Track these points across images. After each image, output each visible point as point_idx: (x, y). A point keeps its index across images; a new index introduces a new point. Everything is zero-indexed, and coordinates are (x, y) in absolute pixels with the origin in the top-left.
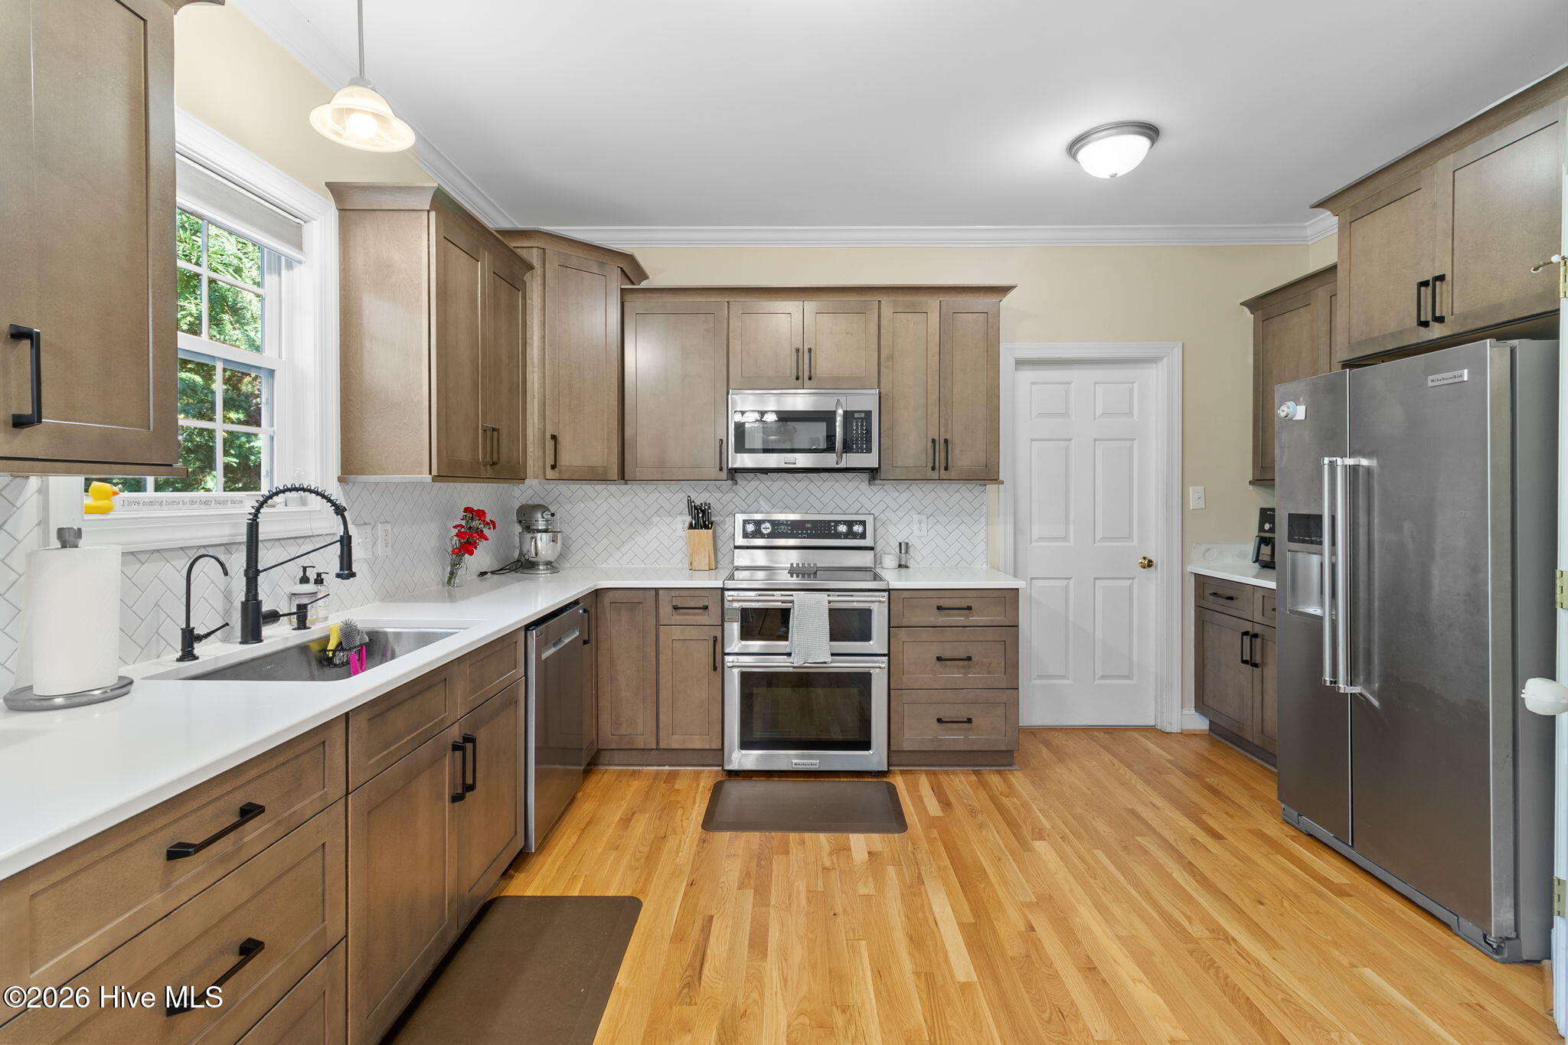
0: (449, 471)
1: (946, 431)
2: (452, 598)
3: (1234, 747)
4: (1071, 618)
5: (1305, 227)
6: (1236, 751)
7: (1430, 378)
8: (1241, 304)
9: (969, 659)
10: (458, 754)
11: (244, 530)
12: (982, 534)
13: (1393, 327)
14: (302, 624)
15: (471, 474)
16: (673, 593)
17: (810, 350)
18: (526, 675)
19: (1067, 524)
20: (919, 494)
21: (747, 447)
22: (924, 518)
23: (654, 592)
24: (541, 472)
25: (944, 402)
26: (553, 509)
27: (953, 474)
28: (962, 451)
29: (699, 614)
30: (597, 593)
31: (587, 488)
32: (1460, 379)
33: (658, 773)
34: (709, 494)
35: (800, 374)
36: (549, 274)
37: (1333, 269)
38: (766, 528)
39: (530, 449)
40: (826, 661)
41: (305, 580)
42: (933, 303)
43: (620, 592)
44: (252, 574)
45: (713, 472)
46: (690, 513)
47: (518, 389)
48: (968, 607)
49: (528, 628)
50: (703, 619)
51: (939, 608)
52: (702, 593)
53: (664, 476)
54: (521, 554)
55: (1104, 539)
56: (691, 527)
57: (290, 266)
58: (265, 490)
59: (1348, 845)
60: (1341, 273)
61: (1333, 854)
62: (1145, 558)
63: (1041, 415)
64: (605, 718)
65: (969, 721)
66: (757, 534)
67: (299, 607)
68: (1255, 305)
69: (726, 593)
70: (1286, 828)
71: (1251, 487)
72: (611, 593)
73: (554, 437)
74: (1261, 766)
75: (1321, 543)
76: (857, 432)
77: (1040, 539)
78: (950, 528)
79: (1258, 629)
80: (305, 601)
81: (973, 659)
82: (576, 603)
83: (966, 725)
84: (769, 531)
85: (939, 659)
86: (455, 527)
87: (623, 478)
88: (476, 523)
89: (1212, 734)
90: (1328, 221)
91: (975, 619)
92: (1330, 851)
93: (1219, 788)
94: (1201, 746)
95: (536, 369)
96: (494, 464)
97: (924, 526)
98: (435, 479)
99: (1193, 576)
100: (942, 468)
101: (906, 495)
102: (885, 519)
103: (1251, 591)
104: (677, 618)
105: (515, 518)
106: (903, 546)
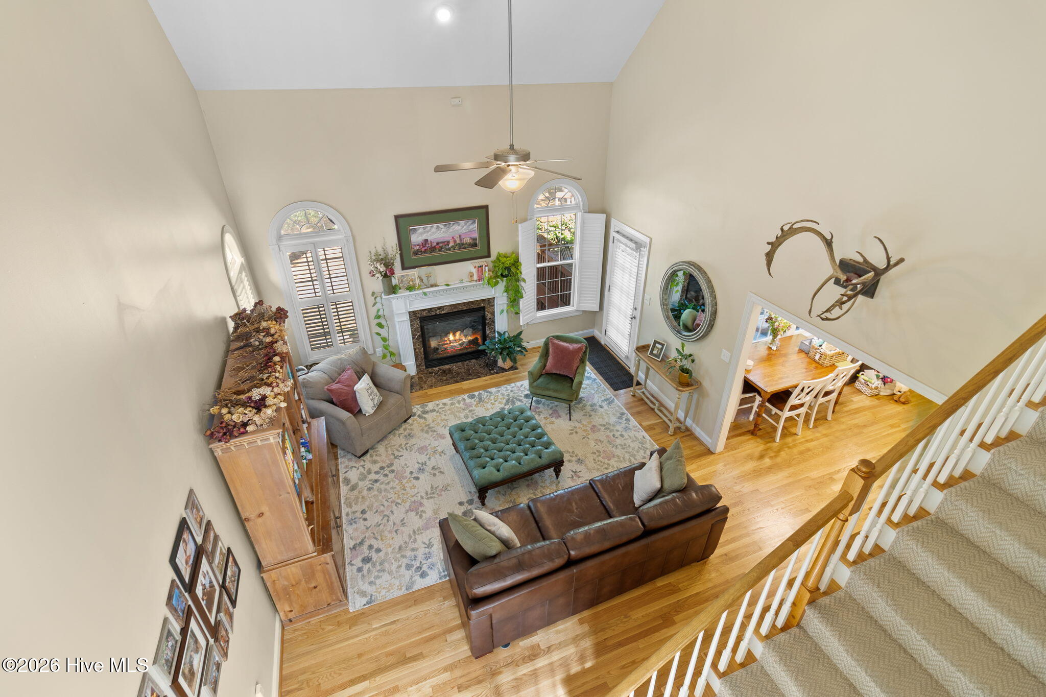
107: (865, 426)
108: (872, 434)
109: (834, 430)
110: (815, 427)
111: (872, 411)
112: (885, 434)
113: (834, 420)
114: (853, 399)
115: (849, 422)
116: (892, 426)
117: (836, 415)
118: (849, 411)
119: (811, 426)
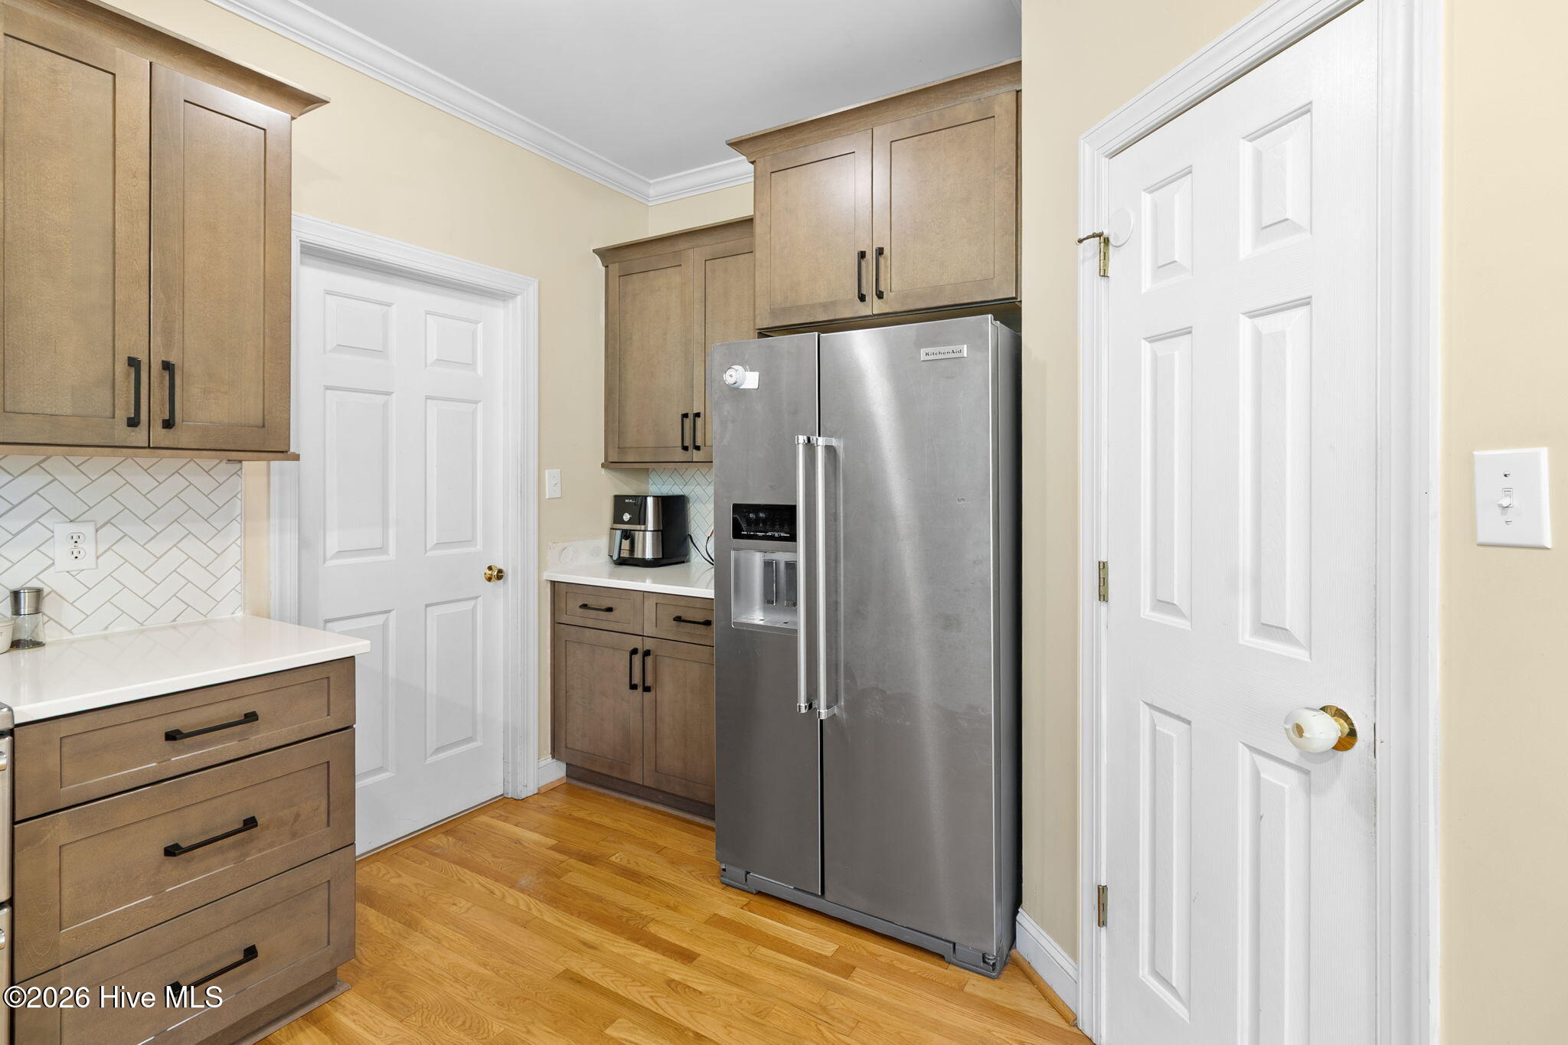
1: (168, 345)
3: (606, 791)
4: (392, 672)
5: (650, 184)
6: (611, 797)
7: (923, 351)
8: (594, 251)
9: (250, 825)
12: (234, 554)
13: (822, 296)
19: (385, 525)
22: (88, 530)
27: (180, 435)
28: (207, 390)
32: (958, 355)
37: (749, 222)
48: (246, 715)
51: (172, 736)
55: (439, 545)
59: (817, 895)
60: (759, 228)
61: (795, 910)
62: (490, 568)
63: (340, 347)
65: (252, 951)
68: (608, 255)
70: (732, 894)
71: (603, 471)
74: (646, 808)
75: (793, 538)
77: (340, 554)
78: (156, 547)
79: (649, 644)
81: (260, 824)
85: (168, 851)
89: (574, 782)
90: (741, 166)
91: (259, 737)
92: (789, 907)
93: (632, 866)
94: (558, 802)
97: (86, 547)
99: (549, 585)
100: (159, 424)
103: (641, 597)
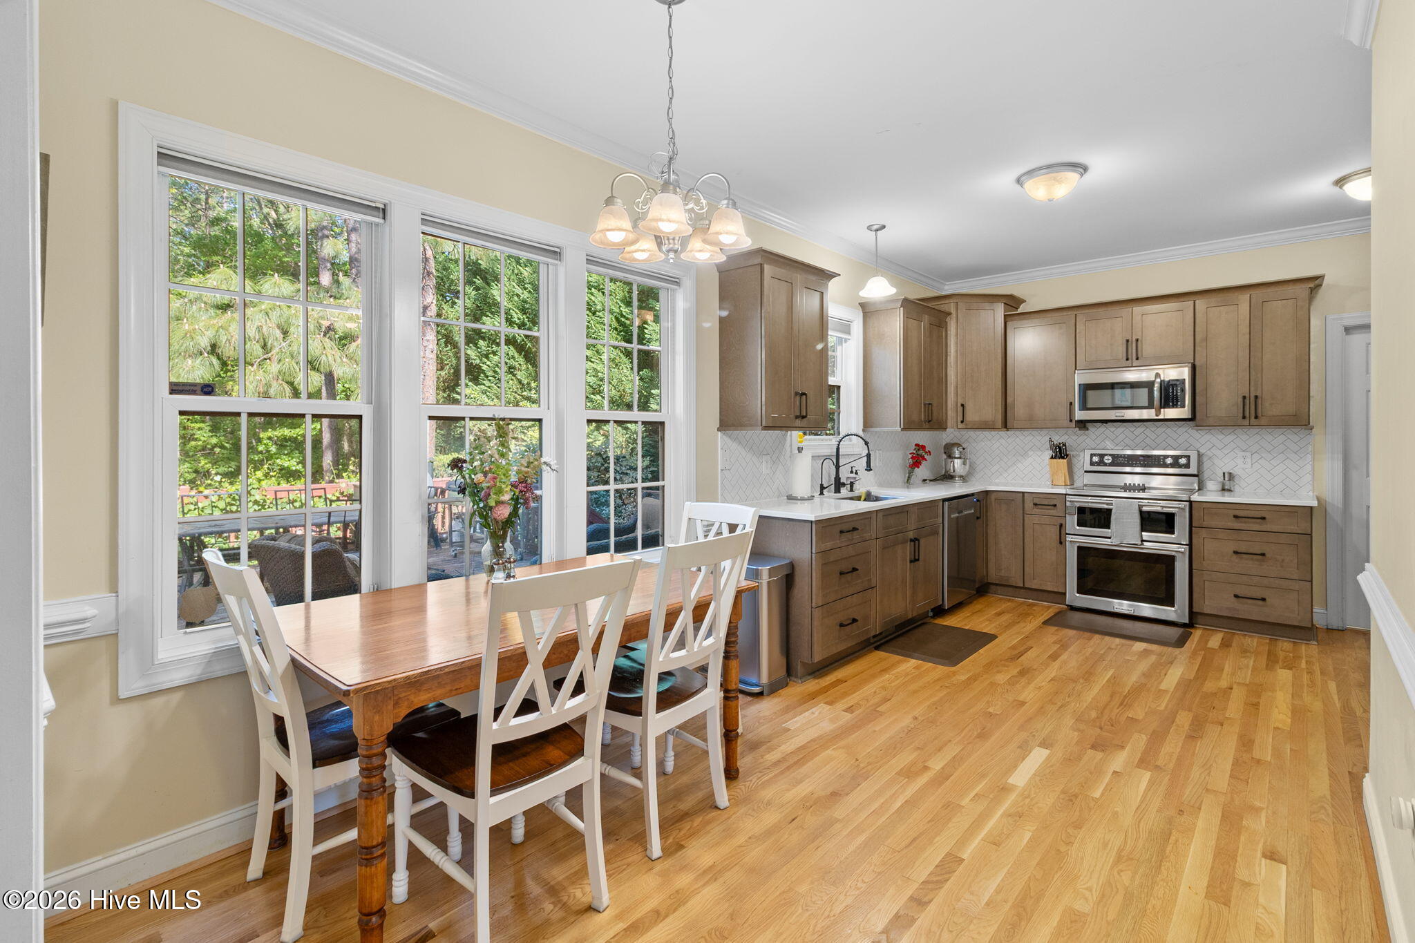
0: (909, 425)
1: (1256, 390)
2: (908, 487)
9: (1263, 555)
10: (912, 543)
11: (835, 450)
12: (1309, 467)
14: (851, 490)
15: (919, 427)
16: (1034, 495)
17: (1137, 340)
18: (943, 522)
20: (1245, 437)
21: (1089, 407)
22: (1249, 455)
23: (1021, 494)
24: (955, 424)
25: (1253, 366)
26: (964, 446)
27: (1263, 421)
28: (1271, 404)
29: (1049, 509)
30: (987, 492)
31: (986, 433)
33: (1024, 603)
34: (1067, 437)
35: (1130, 357)
36: (959, 315)
38: (1108, 460)
39: (949, 412)
40: (1137, 543)
41: (852, 472)
42: (1244, 298)
43: (1002, 493)
44: (838, 467)
45: (1066, 422)
46: (1051, 449)
47: (943, 381)
48: (1261, 517)
49: (944, 500)
50: (1053, 512)
51: (1236, 517)
52: (1053, 497)
53: (1032, 425)
54: (946, 471)
56: (1052, 458)
57: (846, 341)
58: (841, 436)
64: (992, 565)
65: (1264, 599)
66: (1101, 463)
67: (851, 482)
69: (1067, 496)
72: (995, 493)
73: (962, 405)
76: (1173, 394)
78: (1274, 462)
80: (852, 481)
81: (1267, 555)
82: (973, 495)
83: (1260, 603)
84: (1110, 461)
85: (1235, 552)
86: (910, 454)
87: (1006, 427)
88: (921, 452)
91: (1268, 526)
95: (952, 369)
96: (929, 421)
97: (1249, 460)
98: (902, 430)
100: (1253, 417)
101: (1232, 437)
102: (1211, 455)
104: (1037, 511)
105: (943, 451)
106: (1227, 476)
107: (835, 795)
108: (863, 816)
109: (740, 839)
110: (670, 850)
111: (842, 743)
112: (898, 804)
113: (735, 801)
114: (788, 725)
115: (789, 795)
116: (909, 773)
117: (742, 786)
118: (784, 759)
119: (656, 848)
